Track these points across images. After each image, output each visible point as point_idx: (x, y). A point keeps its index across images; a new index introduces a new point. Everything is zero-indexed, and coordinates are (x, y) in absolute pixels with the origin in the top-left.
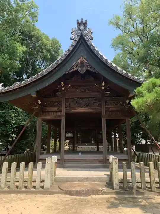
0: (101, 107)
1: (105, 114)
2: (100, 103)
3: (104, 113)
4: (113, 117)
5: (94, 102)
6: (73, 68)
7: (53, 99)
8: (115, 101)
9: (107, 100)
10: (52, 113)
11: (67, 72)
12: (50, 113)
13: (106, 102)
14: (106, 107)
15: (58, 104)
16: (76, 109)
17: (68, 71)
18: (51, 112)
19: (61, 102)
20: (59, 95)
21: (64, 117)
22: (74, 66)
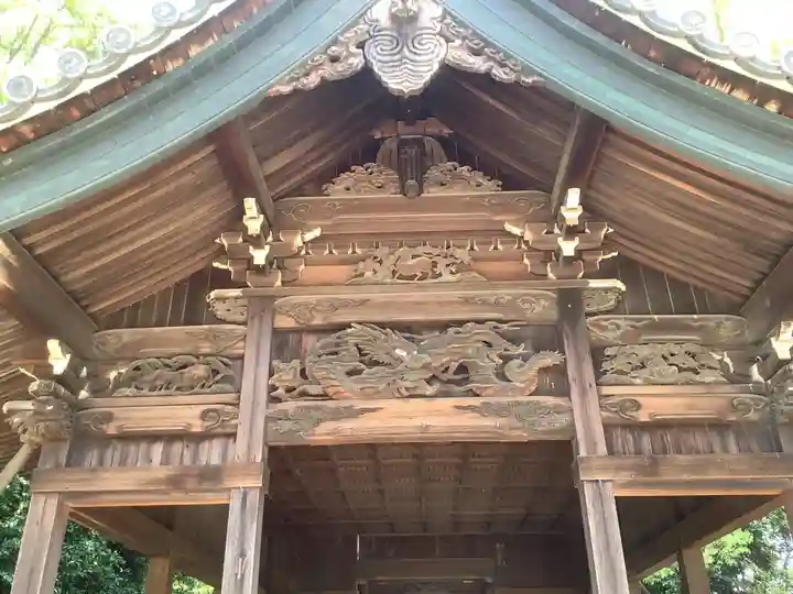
0: (566, 393)
1: (602, 449)
2: (549, 359)
3: (590, 443)
4: (679, 479)
5: (506, 359)
6: (334, 60)
7: (175, 338)
8: (679, 343)
9: (610, 336)
10: (158, 450)
11: (279, 83)
12: (143, 446)
13: (598, 354)
14: (606, 390)
15: (216, 372)
16: (353, 413)
17: (292, 80)
18: (153, 437)
19: (242, 357)
20: (220, 310)
21: (255, 482)
22: (335, 42)
